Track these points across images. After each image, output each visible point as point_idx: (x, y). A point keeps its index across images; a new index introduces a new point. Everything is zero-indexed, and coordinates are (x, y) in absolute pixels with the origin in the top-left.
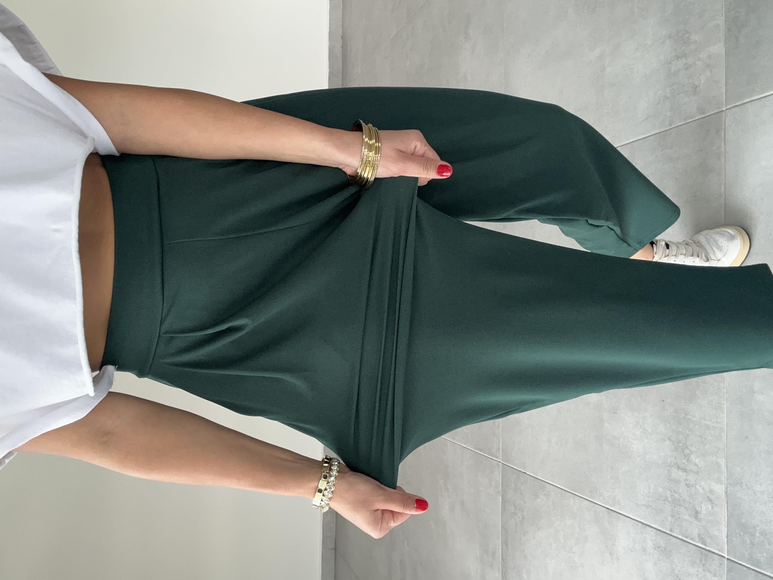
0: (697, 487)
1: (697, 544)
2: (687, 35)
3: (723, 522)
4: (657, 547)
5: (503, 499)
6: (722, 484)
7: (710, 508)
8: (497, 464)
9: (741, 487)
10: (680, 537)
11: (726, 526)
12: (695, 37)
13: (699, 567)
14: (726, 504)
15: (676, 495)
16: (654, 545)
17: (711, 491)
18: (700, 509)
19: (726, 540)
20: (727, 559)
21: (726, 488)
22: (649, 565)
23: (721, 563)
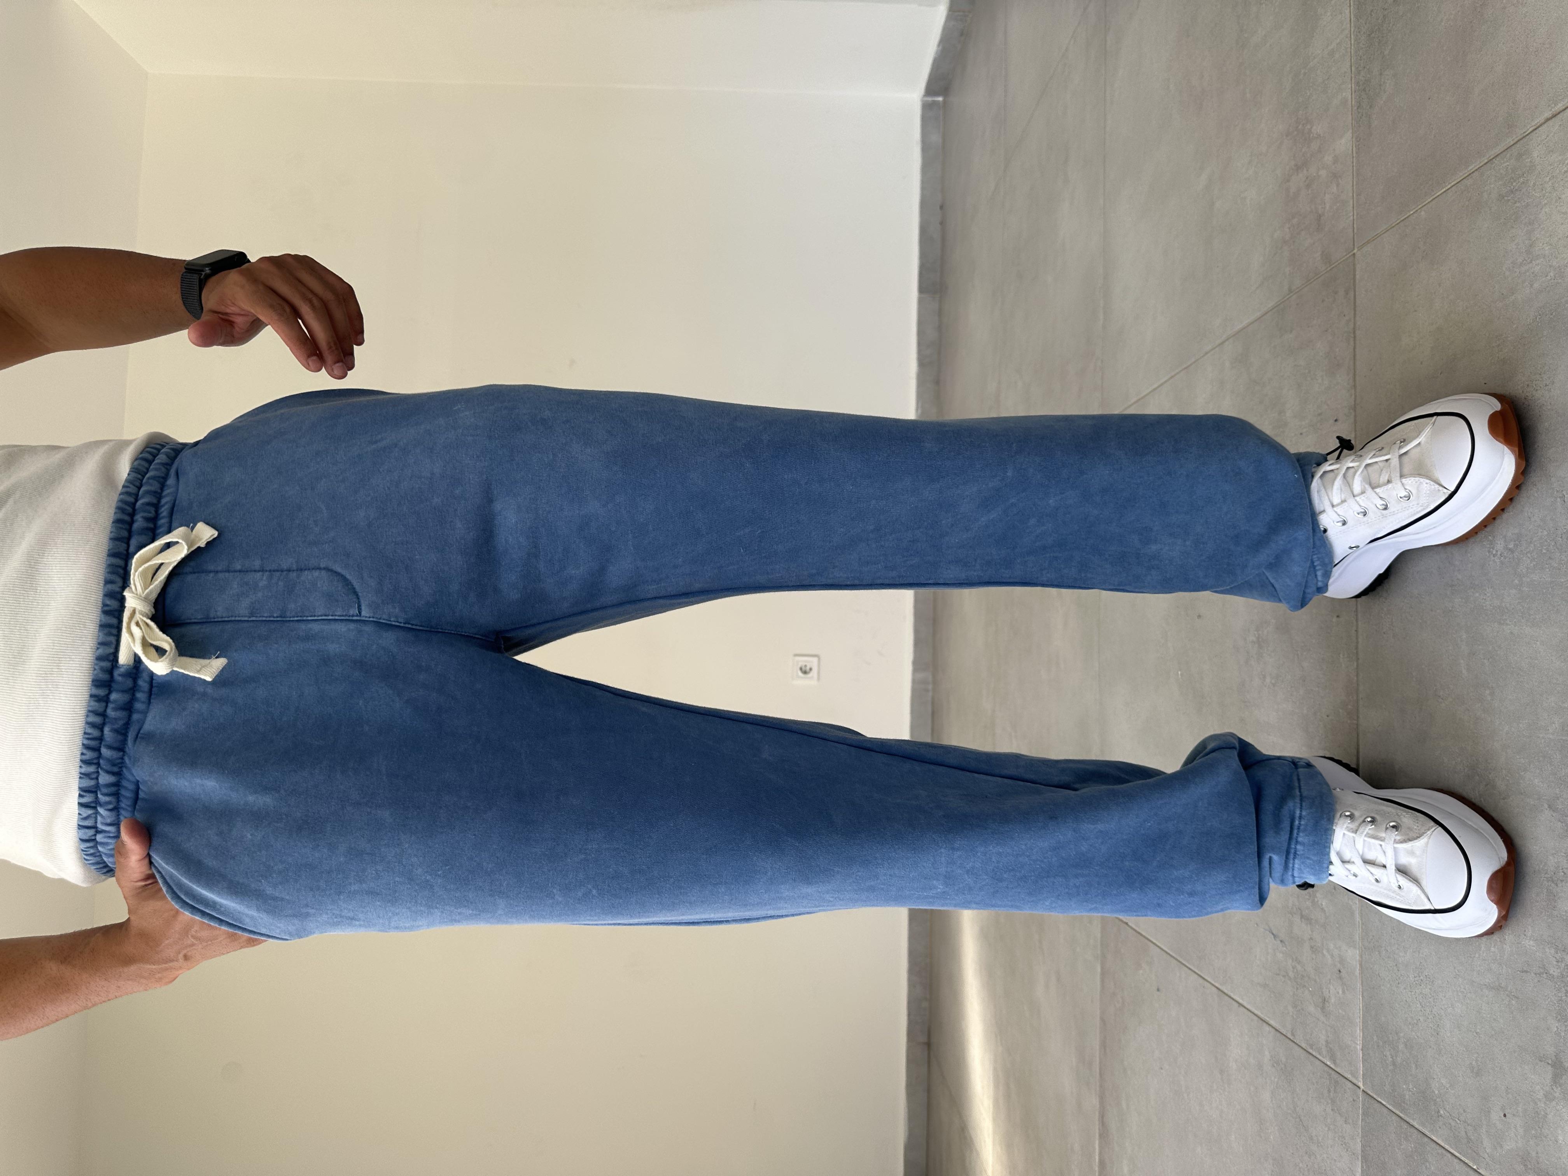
0: (1325, 952)
1: (1325, 1061)
2: (1309, 127)
3: (1358, 1020)
5: (1102, 968)
6: (1355, 948)
7: (1341, 992)
9: (1380, 953)
10: (1304, 1045)
11: (1361, 1028)
12: (1318, 129)
13: (1328, 1103)
14: (1361, 987)
15: (1299, 967)
16: (1271, 1056)
17: (1342, 961)
18: (1328, 992)
19: (1361, 1056)
20: (1363, 1091)
21: (1361, 956)
22: (1266, 1096)
23: (1355, 1098)
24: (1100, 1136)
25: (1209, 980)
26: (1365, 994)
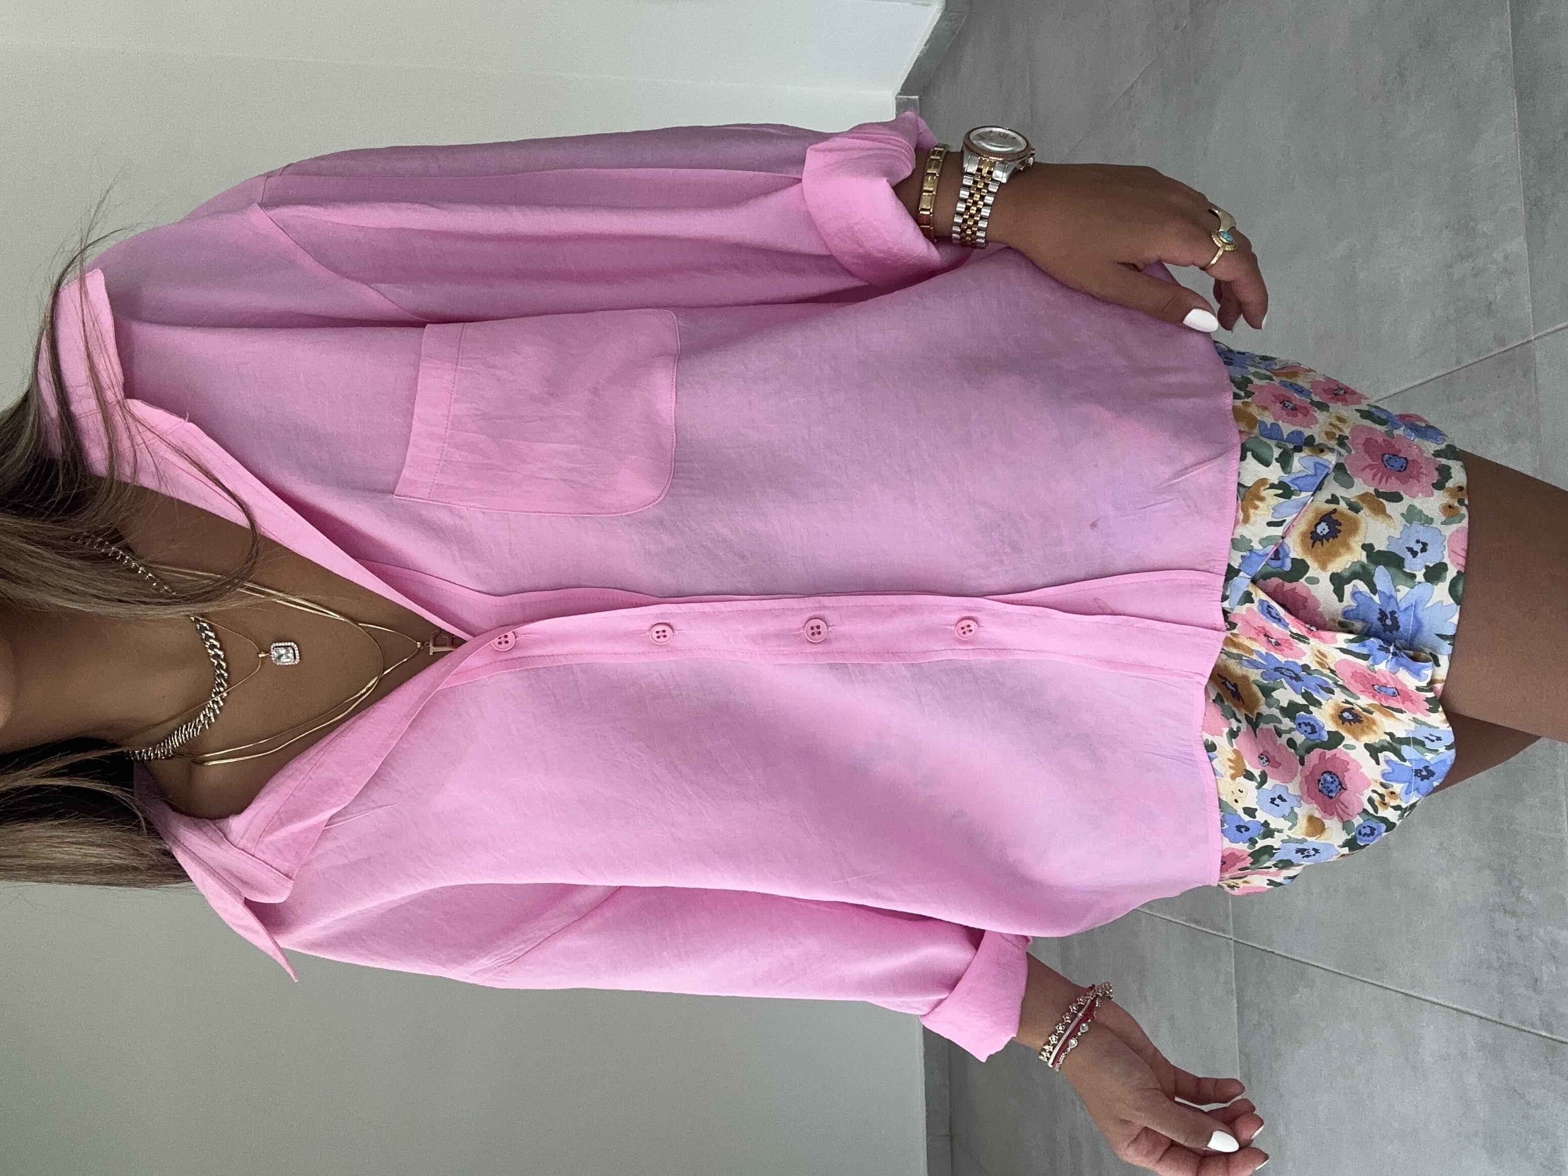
1: (1541, 1033)
2: (1473, 224)
4: (1482, 1046)
5: (1239, 1002)
8: (1227, 943)
10: (1514, 1024)
13: (1545, 1068)
15: (1503, 956)
16: (1477, 1043)
17: (1554, 943)
18: (1540, 974)
25: (1392, 987)
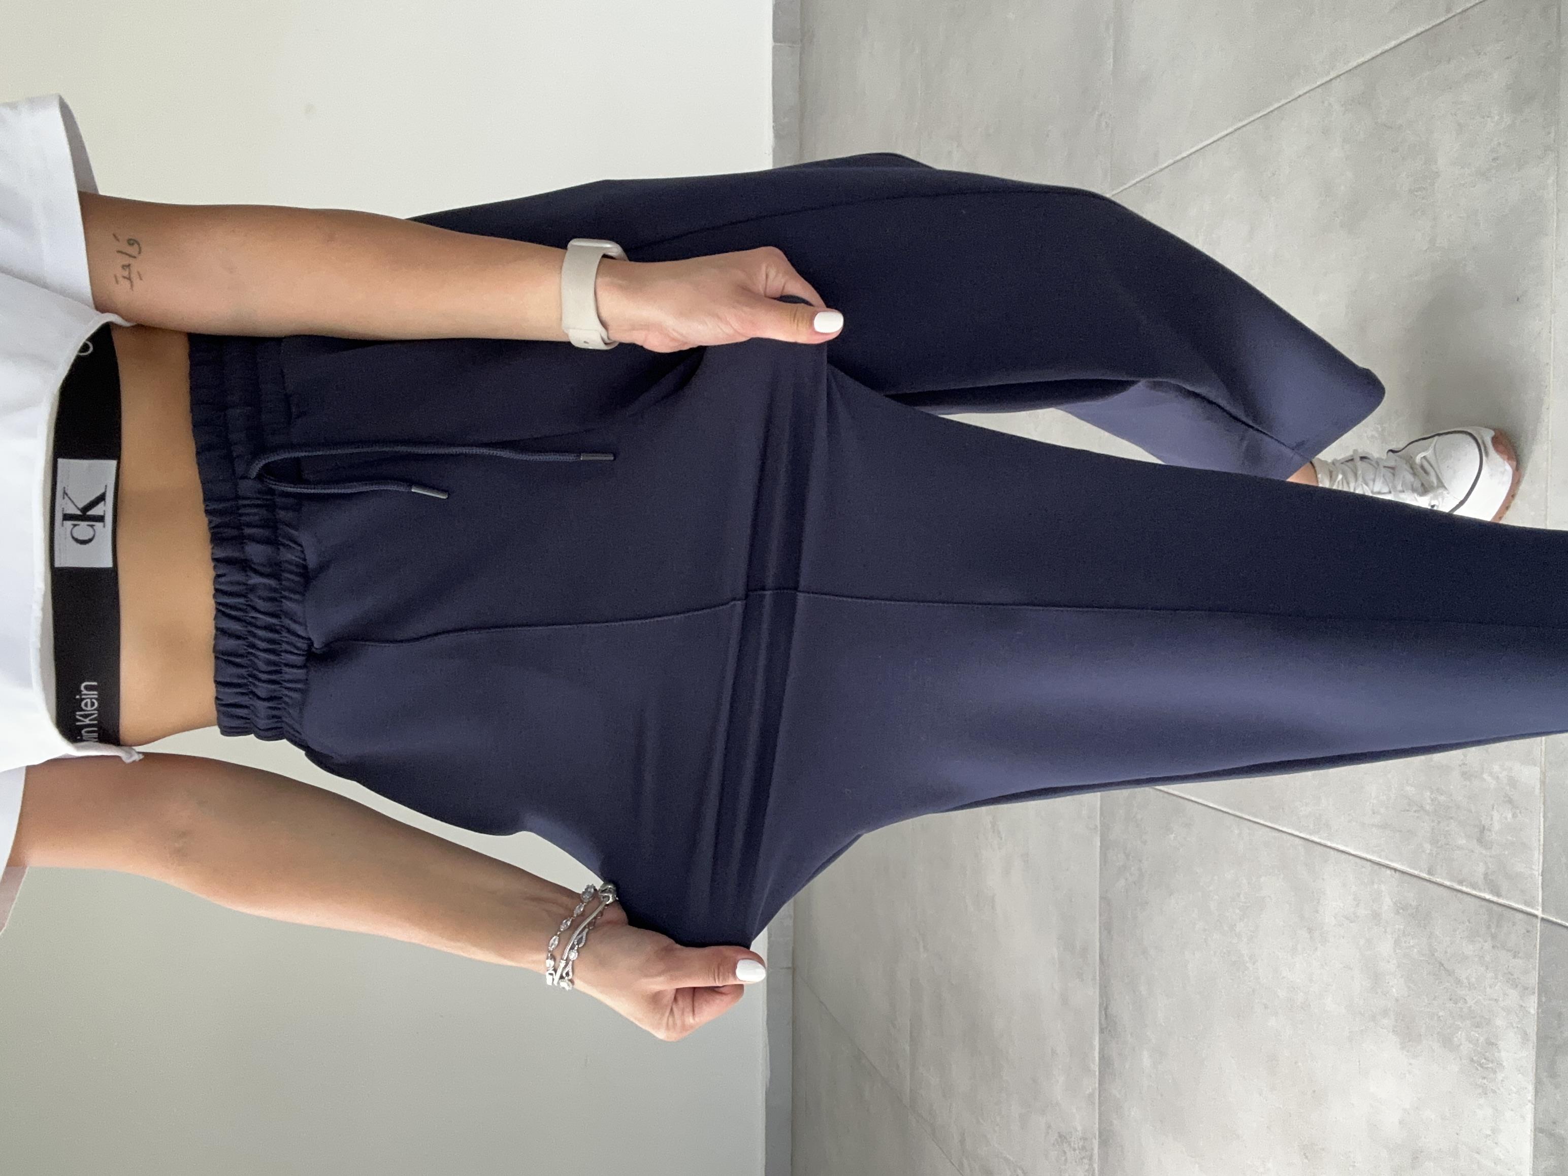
0: (1485, 776)
1: (1482, 895)
3: (1536, 845)
4: (1401, 908)
5: (1103, 841)
6: (1535, 766)
7: (1510, 816)
10: (1448, 883)
11: (1542, 851)
14: (1542, 806)
15: (1442, 798)
16: (1395, 903)
17: (1513, 782)
19: (1541, 881)
20: (1543, 919)
21: (1543, 774)
22: (1385, 947)
23: (1530, 928)
24: (1102, 1031)
25: (1289, 831)
26: (1549, 815)
